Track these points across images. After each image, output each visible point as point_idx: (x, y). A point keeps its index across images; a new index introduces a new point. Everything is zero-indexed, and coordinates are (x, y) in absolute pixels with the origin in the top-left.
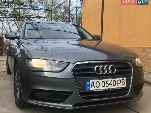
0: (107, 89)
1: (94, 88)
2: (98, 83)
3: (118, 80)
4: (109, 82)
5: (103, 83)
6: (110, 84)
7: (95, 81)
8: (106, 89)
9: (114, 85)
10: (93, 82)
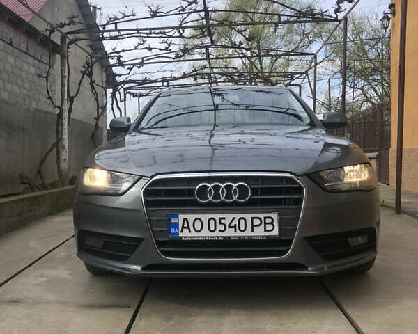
0: (222, 237)
1: (190, 232)
2: (198, 221)
3: (253, 218)
4: (227, 222)
5: (212, 222)
6: (229, 225)
7: (191, 218)
8: (218, 237)
9: (242, 228)
10: (185, 219)
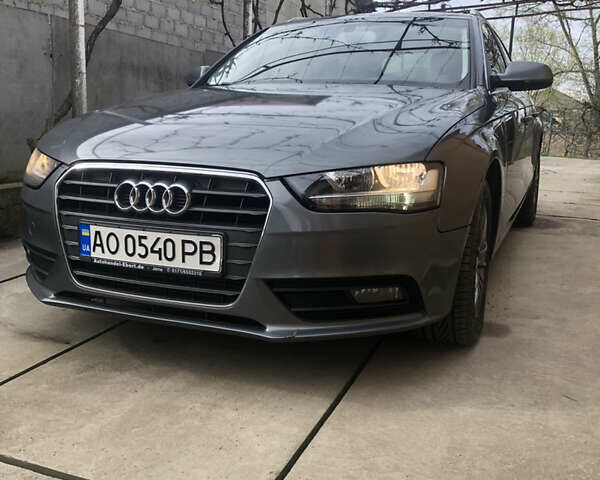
0: (142, 265)
1: (103, 252)
2: (112, 238)
3: (184, 242)
4: (149, 243)
5: (130, 241)
6: (152, 248)
7: (105, 231)
8: (137, 265)
9: (170, 256)
10: (98, 233)
